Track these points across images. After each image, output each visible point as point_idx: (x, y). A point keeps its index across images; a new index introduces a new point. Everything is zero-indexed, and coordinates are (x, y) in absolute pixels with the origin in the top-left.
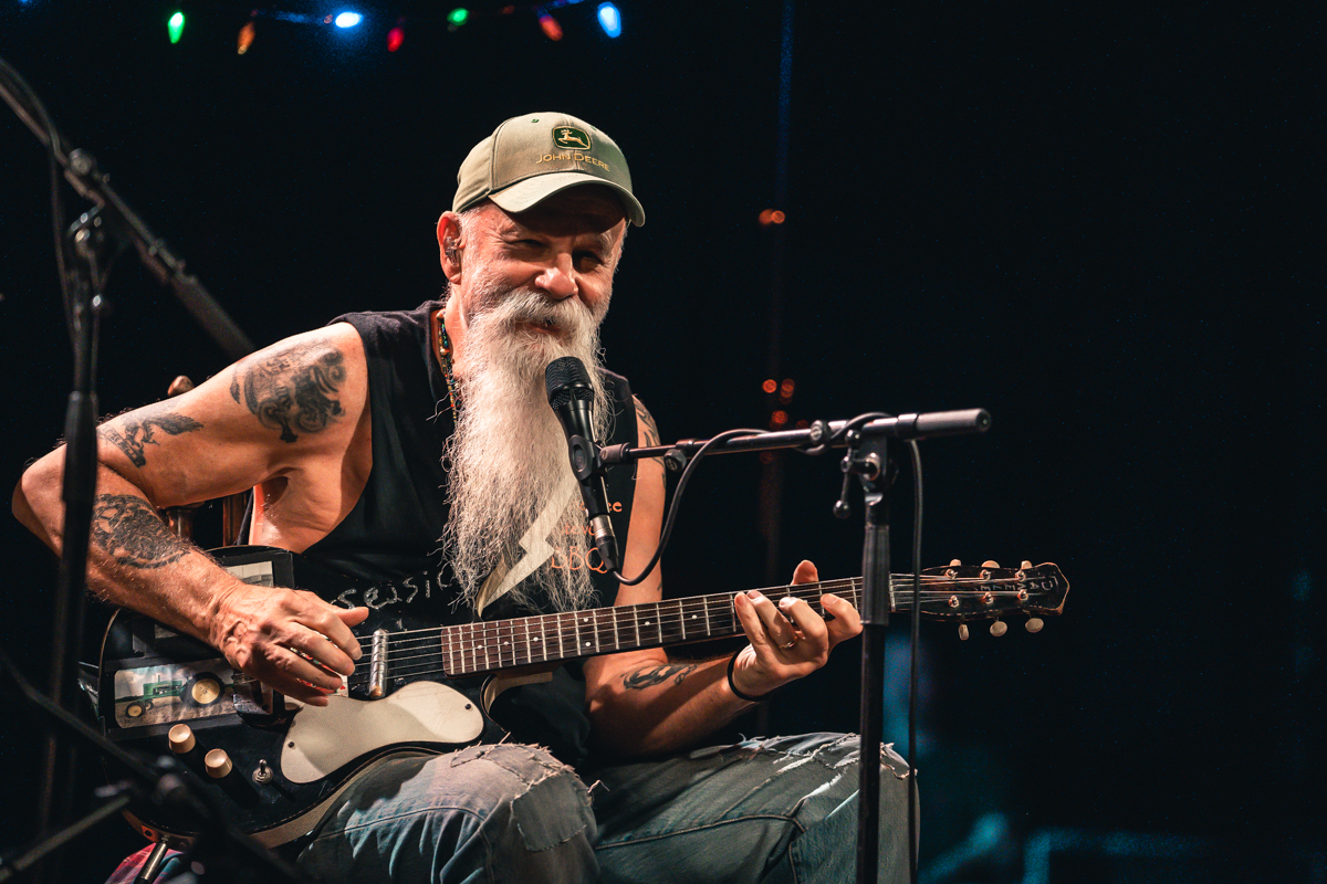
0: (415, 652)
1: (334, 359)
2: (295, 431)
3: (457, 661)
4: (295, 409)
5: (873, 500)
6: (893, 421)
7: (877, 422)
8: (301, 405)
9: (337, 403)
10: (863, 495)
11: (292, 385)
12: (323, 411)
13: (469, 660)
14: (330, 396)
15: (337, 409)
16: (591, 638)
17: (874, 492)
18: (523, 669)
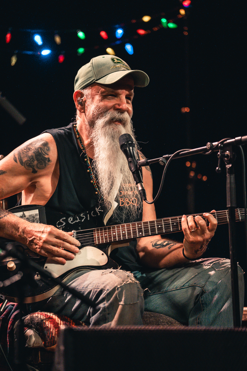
0: (85, 237)
1: (46, 144)
2: (36, 169)
3: (99, 240)
4: (36, 162)
5: (229, 166)
6: (233, 140)
7: (228, 141)
8: (37, 160)
9: (49, 158)
10: (225, 165)
11: (34, 155)
12: (45, 162)
13: (102, 239)
14: (46, 156)
15: (49, 160)
16: (141, 231)
17: (228, 164)
18: (120, 242)
